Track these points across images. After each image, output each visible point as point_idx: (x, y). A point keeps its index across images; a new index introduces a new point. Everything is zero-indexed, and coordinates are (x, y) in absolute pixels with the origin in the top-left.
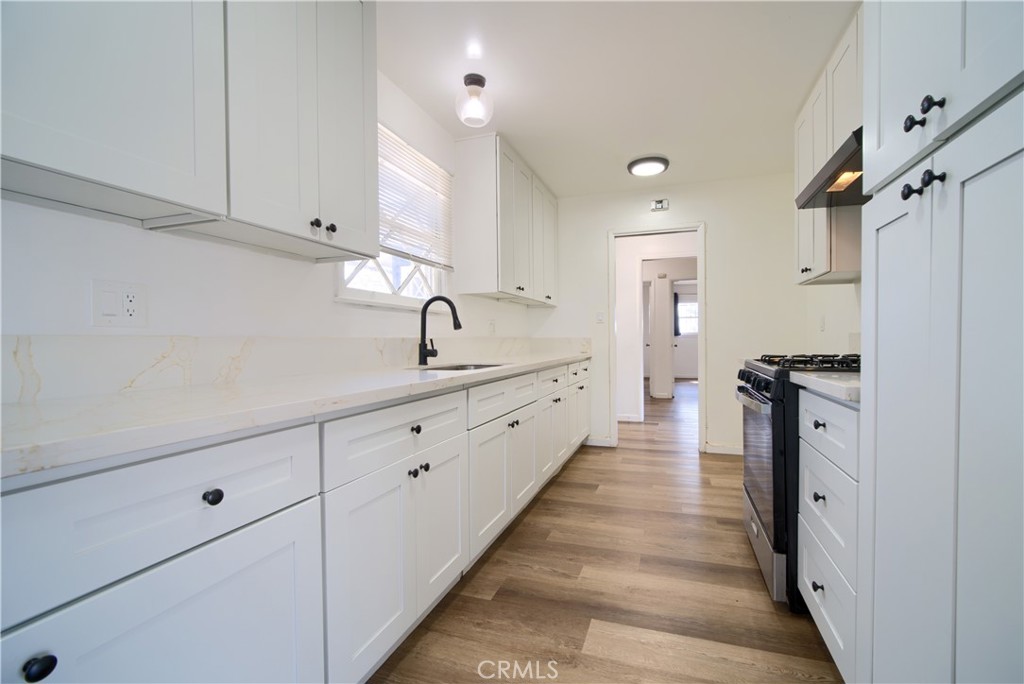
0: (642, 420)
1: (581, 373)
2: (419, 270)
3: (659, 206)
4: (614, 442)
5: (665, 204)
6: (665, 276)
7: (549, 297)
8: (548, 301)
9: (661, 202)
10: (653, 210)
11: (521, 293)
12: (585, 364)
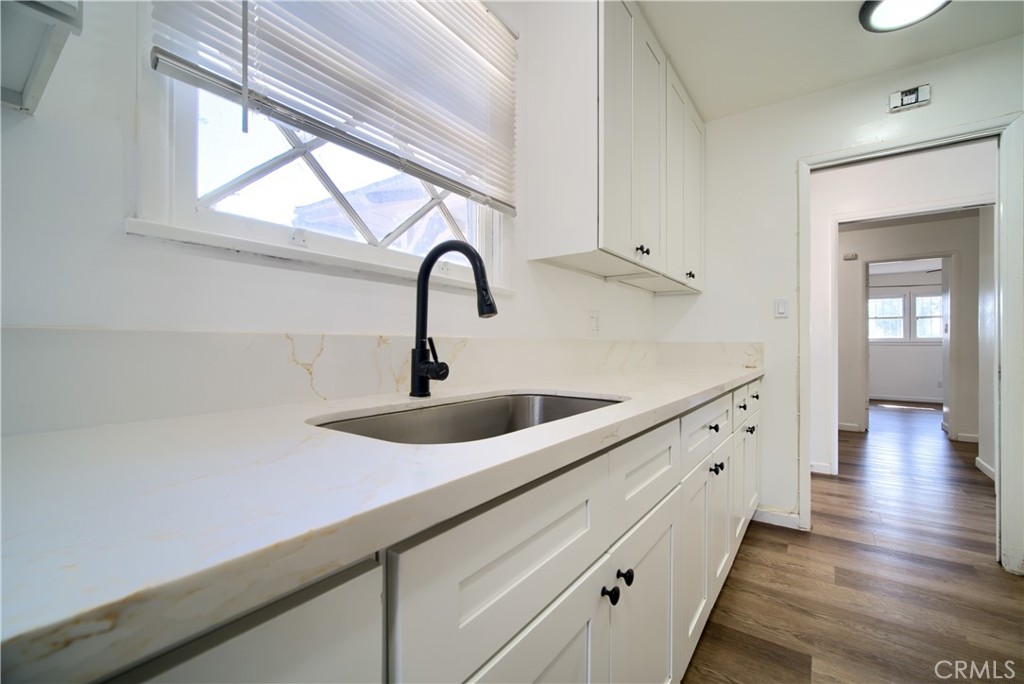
0: (835, 472)
1: (751, 403)
2: (440, 204)
3: (912, 98)
4: (804, 522)
5: (923, 94)
6: (855, 257)
7: (691, 275)
8: (690, 282)
9: (915, 91)
10: (896, 110)
11: (645, 260)
12: (754, 389)
